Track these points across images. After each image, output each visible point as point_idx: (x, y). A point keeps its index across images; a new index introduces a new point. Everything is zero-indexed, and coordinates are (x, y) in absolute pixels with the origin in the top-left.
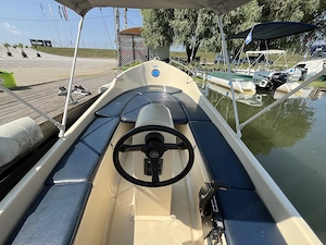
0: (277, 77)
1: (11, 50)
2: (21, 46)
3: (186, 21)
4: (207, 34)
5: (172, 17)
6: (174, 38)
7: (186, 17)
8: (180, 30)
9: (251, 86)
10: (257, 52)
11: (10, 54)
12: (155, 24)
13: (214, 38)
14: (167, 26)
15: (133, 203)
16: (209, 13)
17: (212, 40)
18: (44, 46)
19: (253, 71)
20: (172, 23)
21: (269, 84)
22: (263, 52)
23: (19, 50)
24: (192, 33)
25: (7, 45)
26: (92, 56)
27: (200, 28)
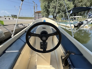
0: (80, 23)
1: (6, 17)
2: (9, 16)
3: (53, 9)
4: (59, 12)
5: (49, 8)
6: (50, 14)
7: (53, 8)
8: (51, 11)
9: (73, 25)
10: (73, 17)
11: (6, 19)
12: (45, 10)
13: (61, 13)
14: (48, 10)
15: (36, 61)
16: (59, 7)
17: (60, 14)
18: (15, 16)
19: (72, 22)
20: (49, 9)
21: (78, 25)
22: (75, 17)
23: (8, 18)
24: (55, 12)
25: (5, 16)
26: (27, 19)
27: (57, 10)
